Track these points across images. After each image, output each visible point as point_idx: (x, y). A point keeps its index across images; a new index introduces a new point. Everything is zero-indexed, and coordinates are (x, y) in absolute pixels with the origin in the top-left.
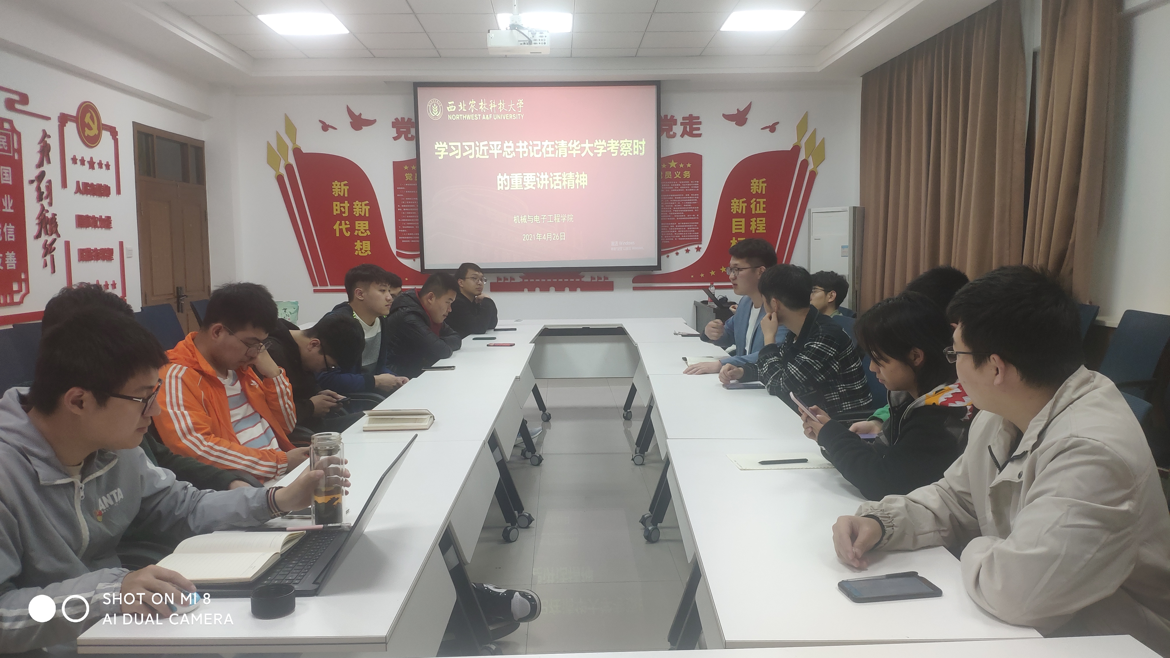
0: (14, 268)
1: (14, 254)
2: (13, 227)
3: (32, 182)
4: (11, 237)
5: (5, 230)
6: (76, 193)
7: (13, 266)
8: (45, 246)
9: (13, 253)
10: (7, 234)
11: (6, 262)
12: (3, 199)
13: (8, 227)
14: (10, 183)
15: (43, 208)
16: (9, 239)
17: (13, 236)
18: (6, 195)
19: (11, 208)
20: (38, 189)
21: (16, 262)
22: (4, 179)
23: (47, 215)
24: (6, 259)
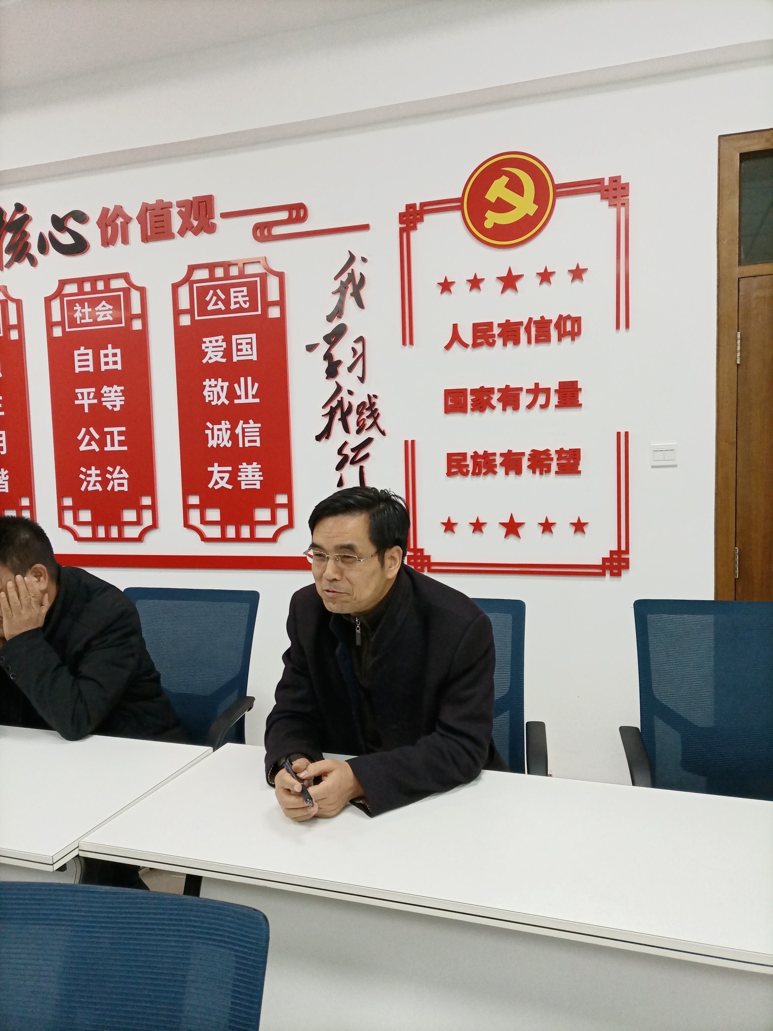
0: (258, 487)
1: (260, 466)
2: (259, 425)
3: (310, 348)
4: (255, 441)
5: (239, 431)
6: (448, 347)
7: (255, 484)
8: (340, 452)
9: (255, 465)
10: (244, 436)
11: (239, 479)
12: (236, 386)
13: (245, 426)
14: (254, 358)
15: (339, 389)
16: (247, 445)
17: (258, 439)
18: (242, 379)
19: (254, 397)
20: (328, 356)
21: (262, 478)
22: (239, 353)
23: (347, 399)
24: (239, 474)
